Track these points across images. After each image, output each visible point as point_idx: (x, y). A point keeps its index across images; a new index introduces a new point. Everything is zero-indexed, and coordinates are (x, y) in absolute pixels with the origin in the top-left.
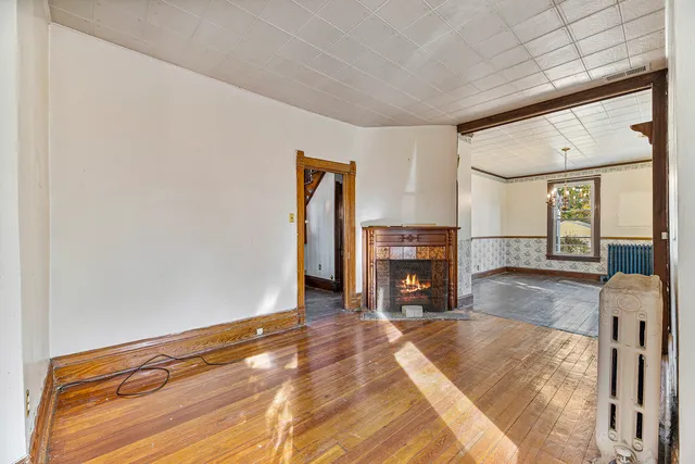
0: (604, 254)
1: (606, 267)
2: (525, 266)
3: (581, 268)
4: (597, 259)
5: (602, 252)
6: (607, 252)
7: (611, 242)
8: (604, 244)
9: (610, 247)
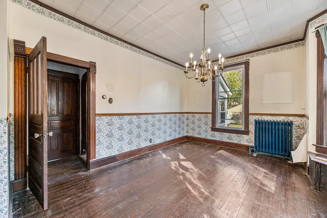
0: (252, 128)
1: (253, 139)
2: (198, 136)
3: (235, 139)
4: (246, 132)
5: (250, 126)
6: (254, 126)
7: (257, 117)
8: (252, 119)
9: (256, 122)
